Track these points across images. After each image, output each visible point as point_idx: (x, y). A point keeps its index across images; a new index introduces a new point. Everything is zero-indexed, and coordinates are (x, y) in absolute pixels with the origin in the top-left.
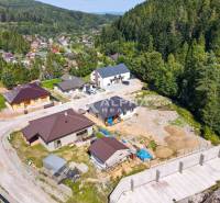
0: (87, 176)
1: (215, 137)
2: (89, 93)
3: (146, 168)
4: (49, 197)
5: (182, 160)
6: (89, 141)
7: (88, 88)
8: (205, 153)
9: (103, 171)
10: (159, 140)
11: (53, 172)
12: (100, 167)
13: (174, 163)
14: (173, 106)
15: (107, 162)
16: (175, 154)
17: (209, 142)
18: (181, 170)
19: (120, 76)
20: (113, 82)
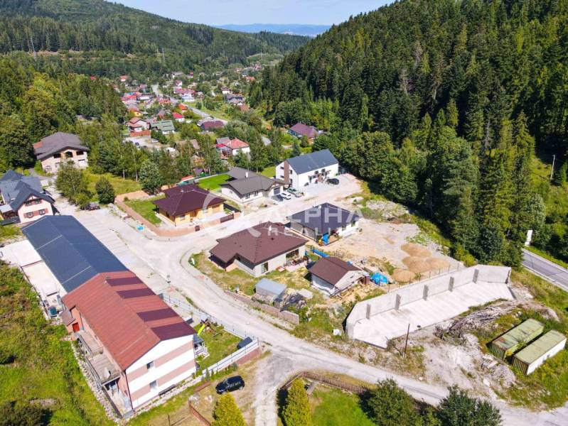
0: (313, 301)
1: (470, 258)
2: (280, 198)
3: (383, 293)
4: (271, 326)
5: (426, 283)
6: (303, 264)
7: (277, 190)
8: (455, 276)
9: (331, 296)
10: (396, 261)
11: (272, 299)
12: (327, 292)
13: (418, 287)
14: (411, 217)
15: (337, 285)
16: (418, 277)
17: (461, 264)
18: (425, 296)
19: (323, 170)
20: (314, 180)
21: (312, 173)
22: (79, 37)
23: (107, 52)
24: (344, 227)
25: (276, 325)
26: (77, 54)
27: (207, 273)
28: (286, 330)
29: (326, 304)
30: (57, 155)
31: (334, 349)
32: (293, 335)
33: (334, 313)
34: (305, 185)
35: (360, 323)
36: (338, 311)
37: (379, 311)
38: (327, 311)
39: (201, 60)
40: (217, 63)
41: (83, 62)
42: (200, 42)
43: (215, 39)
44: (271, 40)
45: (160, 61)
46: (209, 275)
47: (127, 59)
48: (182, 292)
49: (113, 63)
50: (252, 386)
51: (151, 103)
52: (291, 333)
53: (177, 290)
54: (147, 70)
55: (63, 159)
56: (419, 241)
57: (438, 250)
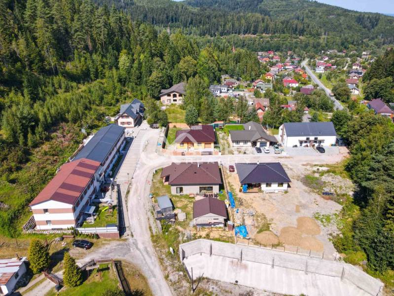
0: (180, 224)
2: (259, 151)
4: (148, 226)
7: (263, 144)
10: (278, 226)
11: (159, 209)
15: (197, 219)
16: (277, 246)
19: (316, 139)
20: (304, 144)
21: (304, 138)
22: (272, 25)
23: (286, 35)
24: (268, 185)
25: (150, 228)
26: (267, 36)
27: (154, 181)
28: (152, 233)
29: (185, 229)
30: (169, 95)
31: (161, 260)
32: (151, 238)
33: (183, 237)
34: (293, 147)
35: (201, 255)
36: (187, 237)
37: (223, 255)
38: (180, 234)
39: (357, 42)
41: (268, 42)
42: (365, 27)
45: (321, 42)
46: (153, 183)
47: (298, 39)
48: (131, 186)
49: (287, 42)
50: (93, 251)
52: (152, 236)
53: (130, 184)
54: (309, 48)
55: (172, 98)
56: (324, 220)
57: (331, 234)
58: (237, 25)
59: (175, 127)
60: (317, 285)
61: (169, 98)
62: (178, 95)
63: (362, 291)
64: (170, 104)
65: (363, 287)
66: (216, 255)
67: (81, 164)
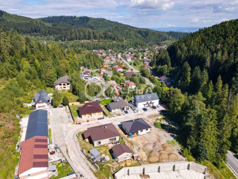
0: (108, 162)
2: (127, 113)
4: (89, 169)
5: (160, 165)
7: (127, 109)
11: (93, 157)
13: (155, 167)
15: (118, 157)
16: (158, 162)
17: (185, 159)
18: (159, 171)
19: (151, 102)
20: (146, 106)
21: (145, 103)
22: (98, 35)
23: (106, 40)
24: (142, 131)
25: (91, 169)
26: (96, 41)
27: (80, 141)
28: (93, 172)
29: (112, 164)
30: (60, 85)
32: (94, 175)
33: (113, 170)
35: (125, 176)
36: (115, 169)
37: (135, 173)
38: (111, 168)
39: (141, 44)
40: (148, 45)
41: (97, 44)
42: (143, 36)
43: (149, 35)
44: (174, 35)
45: (125, 44)
46: (79, 142)
47: (113, 43)
48: (67, 147)
49: (107, 44)
51: (115, 61)
53: (66, 146)
55: (63, 86)
56: (172, 143)
57: (178, 150)
58: (78, 35)
59: (73, 105)
60: (181, 176)
61: (61, 86)
62: (66, 84)
63: (198, 172)
64: (62, 90)
65: (198, 170)
66: (132, 174)
67: (37, 140)
